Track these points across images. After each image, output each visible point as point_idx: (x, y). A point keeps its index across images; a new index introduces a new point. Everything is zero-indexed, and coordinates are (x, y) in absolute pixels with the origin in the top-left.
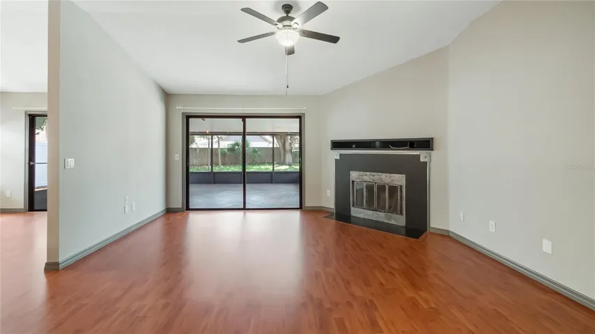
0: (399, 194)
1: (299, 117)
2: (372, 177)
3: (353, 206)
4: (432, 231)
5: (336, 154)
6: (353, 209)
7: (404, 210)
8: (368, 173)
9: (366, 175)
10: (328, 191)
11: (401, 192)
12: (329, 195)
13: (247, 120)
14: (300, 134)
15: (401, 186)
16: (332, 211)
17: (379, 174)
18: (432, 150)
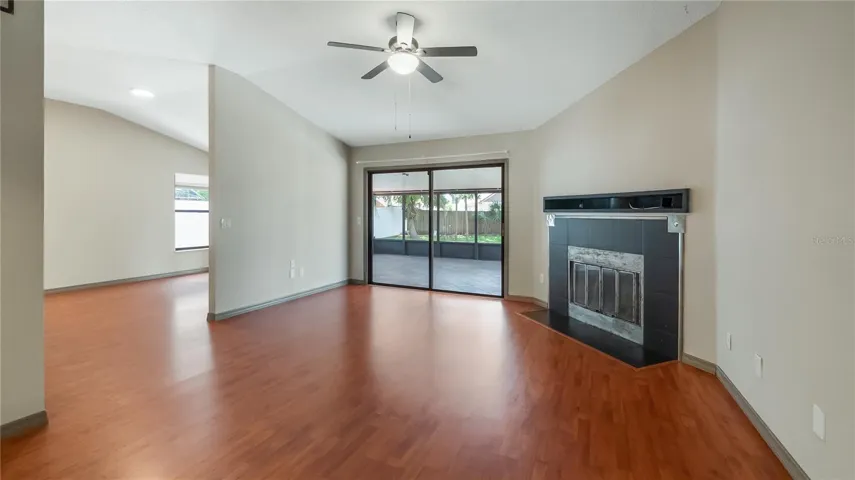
0: (634, 287)
1: (502, 164)
2: (596, 257)
3: (572, 301)
4: (686, 360)
5: (550, 219)
6: (571, 305)
7: (642, 317)
8: (591, 250)
9: (588, 253)
10: (542, 275)
11: (638, 284)
12: (542, 281)
13: (435, 172)
14: (503, 191)
15: (638, 275)
16: (545, 306)
17: (607, 252)
18: (687, 211)
